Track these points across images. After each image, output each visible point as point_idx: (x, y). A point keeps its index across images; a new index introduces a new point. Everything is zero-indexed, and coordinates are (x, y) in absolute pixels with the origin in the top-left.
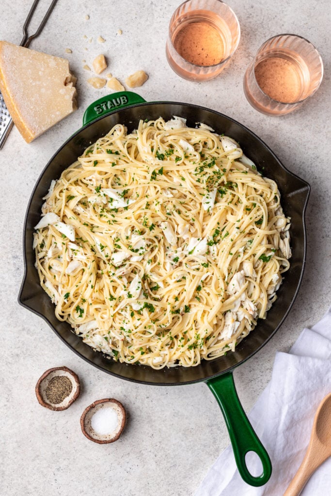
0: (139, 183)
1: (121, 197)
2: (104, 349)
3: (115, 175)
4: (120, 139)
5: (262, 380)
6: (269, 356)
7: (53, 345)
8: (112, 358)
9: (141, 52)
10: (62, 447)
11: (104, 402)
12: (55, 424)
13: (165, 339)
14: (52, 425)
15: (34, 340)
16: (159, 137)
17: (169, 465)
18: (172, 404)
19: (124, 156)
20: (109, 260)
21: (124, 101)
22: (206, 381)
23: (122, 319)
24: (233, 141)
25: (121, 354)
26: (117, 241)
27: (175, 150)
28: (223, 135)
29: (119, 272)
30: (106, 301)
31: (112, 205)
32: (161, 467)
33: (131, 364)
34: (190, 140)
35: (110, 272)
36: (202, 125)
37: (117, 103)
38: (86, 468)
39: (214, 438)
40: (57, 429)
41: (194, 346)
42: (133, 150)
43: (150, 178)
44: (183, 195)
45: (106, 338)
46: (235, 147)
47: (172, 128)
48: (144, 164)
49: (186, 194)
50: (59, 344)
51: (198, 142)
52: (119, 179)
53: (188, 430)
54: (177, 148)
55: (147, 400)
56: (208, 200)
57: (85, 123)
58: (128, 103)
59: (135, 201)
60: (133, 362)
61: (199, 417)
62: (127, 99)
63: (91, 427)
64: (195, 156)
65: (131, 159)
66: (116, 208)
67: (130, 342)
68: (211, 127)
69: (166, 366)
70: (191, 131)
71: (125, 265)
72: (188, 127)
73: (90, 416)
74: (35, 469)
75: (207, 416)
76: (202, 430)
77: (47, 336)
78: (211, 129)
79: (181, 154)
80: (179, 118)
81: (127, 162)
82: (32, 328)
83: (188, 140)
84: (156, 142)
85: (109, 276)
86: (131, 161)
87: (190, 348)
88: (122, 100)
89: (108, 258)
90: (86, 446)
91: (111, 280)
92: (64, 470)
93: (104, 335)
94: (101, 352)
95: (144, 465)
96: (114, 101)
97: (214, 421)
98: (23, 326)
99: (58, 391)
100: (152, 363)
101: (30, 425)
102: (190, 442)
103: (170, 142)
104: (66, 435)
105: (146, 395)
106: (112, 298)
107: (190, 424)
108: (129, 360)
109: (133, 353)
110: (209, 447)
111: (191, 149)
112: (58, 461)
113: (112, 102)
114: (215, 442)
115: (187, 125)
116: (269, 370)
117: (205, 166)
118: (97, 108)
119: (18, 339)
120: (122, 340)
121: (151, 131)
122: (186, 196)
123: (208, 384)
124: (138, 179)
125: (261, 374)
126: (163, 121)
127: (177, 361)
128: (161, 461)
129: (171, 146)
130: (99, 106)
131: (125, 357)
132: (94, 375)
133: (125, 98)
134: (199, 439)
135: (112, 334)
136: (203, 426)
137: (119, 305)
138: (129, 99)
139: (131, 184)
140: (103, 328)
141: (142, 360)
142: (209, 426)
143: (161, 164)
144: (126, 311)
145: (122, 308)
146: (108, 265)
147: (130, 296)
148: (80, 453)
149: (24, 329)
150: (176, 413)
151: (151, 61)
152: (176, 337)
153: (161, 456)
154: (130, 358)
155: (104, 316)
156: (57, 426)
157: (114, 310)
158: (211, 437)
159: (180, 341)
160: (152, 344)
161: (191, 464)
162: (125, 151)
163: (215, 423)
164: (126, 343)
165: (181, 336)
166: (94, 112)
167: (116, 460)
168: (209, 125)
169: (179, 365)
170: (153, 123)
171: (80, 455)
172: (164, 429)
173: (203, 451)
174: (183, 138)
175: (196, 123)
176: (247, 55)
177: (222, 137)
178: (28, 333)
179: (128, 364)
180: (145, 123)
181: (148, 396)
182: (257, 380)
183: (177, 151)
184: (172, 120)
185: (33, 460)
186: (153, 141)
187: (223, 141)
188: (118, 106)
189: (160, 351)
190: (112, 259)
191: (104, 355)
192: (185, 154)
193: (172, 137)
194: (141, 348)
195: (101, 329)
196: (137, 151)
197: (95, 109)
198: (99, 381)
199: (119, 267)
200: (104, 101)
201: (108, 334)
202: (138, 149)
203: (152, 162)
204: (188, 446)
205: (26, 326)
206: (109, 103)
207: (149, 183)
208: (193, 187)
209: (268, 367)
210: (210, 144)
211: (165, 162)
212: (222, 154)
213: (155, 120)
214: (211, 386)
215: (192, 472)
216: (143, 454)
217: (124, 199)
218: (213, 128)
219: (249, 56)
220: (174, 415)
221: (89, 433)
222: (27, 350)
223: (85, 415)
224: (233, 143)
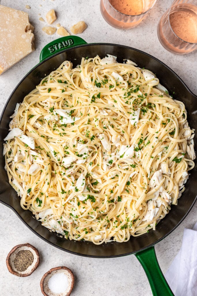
0: (82, 105)
1: (69, 115)
2: (58, 230)
3: (64, 99)
4: (68, 72)
6: (178, 231)
8: (64, 236)
9: (81, 7)
11: (58, 269)
12: (21, 286)
13: (104, 222)
14: (19, 287)
16: (97, 70)
18: (108, 269)
19: (71, 85)
20: (60, 163)
21: (71, 43)
22: (135, 253)
23: (71, 207)
24: (151, 72)
25: (70, 233)
26: (66, 149)
27: (109, 79)
28: (144, 68)
29: (68, 172)
30: (58, 194)
31: (62, 121)
33: (78, 241)
34: (120, 72)
35: (62, 172)
36: (128, 61)
37: (65, 44)
39: (139, 293)
40: (23, 289)
41: (125, 227)
42: (77, 80)
43: (91, 101)
44: (115, 114)
45: (59, 222)
46: (153, 77)
47: (106, 64)
48: (86, 90)
49: (117, 113)
51: (126, 74)
52: (67, 102)
53: (120, 287)
54: (110, 78)
55: (89, 266)
56: (134, 117)
57: (41, 60)
58: (74, 45)
59: (79, 118)
60: (79, 239)
61: (128, 278)
62: (73, 41)
63: (48, 288)
64: (124, 84)
65: (76, 87)
66: (66, 124)
67: (77, 224)
68: (135, 62)
69: (104, 242)
70: (121, 66)
71: (73, 166)
72: (118, 63)
73: (47, 280)
75: (134, 277)
76: (131, 287)
77: (14, 220)
78: (135, 64)
79: (113, 83)
80: (112, 56)
81: (73, 89)
83: (118, 72)
84: (95, 73)
85: (61, 175)
86: (76, 88)
87: (122, 228)
88: (69, 42)
89: (60, 161)
91: (63, 178)
93: (58, 219)
94: (56, 232)
96: (63, 43)
97: (139, 280)
99: (23, 261)
100: (94, 240)
101: (2, 287)
103: (105, 74)
104: (30, 294)
105: (89, 262)
106: (63, 192)
107: (121, 283)
108: (76, 238)
109: (79, 232)
111: (121, 79)
113: (61, 43)
115: (117, 61)
116: (178, 242)
117: (132, 91)
118: (51, 48)
120: (71, 223)
121: (90, 65)
122: (117, 114)
123: (136, 255)
124: (81, 102)
125: (173, 245)
126: (99, 59)
127: (112, 238)
129: (106, 77)
130: (52, 47)
131: (73, 235)
132: (50, 249)
133: (71, 40)
134: (128, 294)
135: (64, 219)
136: (131, 284)
137: (68, 197)
138: (75, 41)
139: (76, 106)
140: (56, 214)
141: (86, 238)
142: (135, 284)
143: (98, 90)
144: (74, 201)
145: (71, 199)
146: (60, 167)
147: (77, 190)
150: (110, 275)
151: (89, 15)
152: (111, 220)
154: (77, 236)
155: (57, 205)
156: (23, 288)
157: (65, 201)
158: (137, 292)
159: (114, 223)
160: (93, 226)
162: (71, 81)
163: (140, 282)
164: (74, 225)
165: (115, 219)
166: (48, 52)
168: (133, 61)
169: (114, 240)
170: (92, 60)
172: (102, 287)
174: (114, 71)
175: (124, 60)
176: (159, 10)
177: (143, 70)
179: (76, 241)
180: (86, 60)
182: (170, 250)
183: (110, 80)
184: (106, 57)
186: (92, 73)
187: (144, 73)
188: (66, 46)
189: (100, 230)
190: (63, 162)
191: (57, 235)
192: (117, 83)
193: (106, 70)
194: (86, 229)
195: (55, 215)
196: (80, 81)
197: (49, 49)
198: (53, 252)
199: (68, 168)
200: (55, 43)
201: (60, 219)
202: (81, 80)
203: (92, 89)
206: (59, 44)
207: (90, 105)
208: (123, 107)
210: (134, 75)
211: (101, 89)
212: (143, 83)
213: (93, 58)
214: (138, 257)
217: (72, 117)
218: (136, 64)
219: (161, 10)
220: (109, 277)
221: (47, 293)
223: (44, 280)
224: (152, 74)
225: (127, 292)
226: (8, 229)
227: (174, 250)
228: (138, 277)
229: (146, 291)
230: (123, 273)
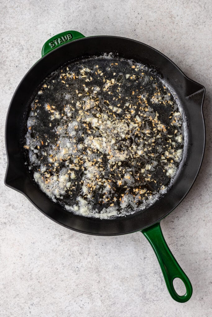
5: (177, 244)
6: (182, 227)
7: (30, 217)
10: (35, 289)
14: (28, 273)
15: (17, 213)
17: (110, 303)
32: (105, 304)
38: (52, 304)
39: (143, 285)
40: (32, 276)
50: (34, 216)
53: (124, 278)
55: (96, 256)
57: (43, 55)
61: (132, 269)
74: (16, 304)
75: (138, 269)
76: (135, 278)
82: (16, 204)
90: (52, 289)
92: (36, 305)
95: (93, 303)
97: (143, 272)
98: (9, 203)
101: (13, 273)
102: (125, 287)
104: (38, 280)
105: (95, 253)
107: (125, 274)
110: (139, 291)
112: (32, 299)
114: (143, 287)
116: (182, 237)
119: (5, 212)
125: (177, 240)
128: (105, 300)
130: (52, 42)
134: (132, 285)
136: (135, 275)
138: (73, 36)
142: (139, 276)
148: (47, 294)
149: (10, 205)
150: (116, 266)
153: (105, 297)
156: (32, 274)
158: (140, 284)
161: (126, 303)
163: (143, 274)
166: (49, 47)
167: (73, 299)
171: (48, 295)
172: (107, 277)
173: (135, 294)
178: (13, 208)
181: (97, 254)
185: (15, 298)
200: (55, 38)
204: (124, 290)
205: (11, 203)
209: (182, 235)
214: (145, 234)
215: (126, 308)
216: (92, 295)
220: (115, 268)
222: (12, 219)
225: (130, 283)
226: (20, 218)
227: (178, 245)
228: (142, 269)
229: (150, 283)
230: (128, 264)
